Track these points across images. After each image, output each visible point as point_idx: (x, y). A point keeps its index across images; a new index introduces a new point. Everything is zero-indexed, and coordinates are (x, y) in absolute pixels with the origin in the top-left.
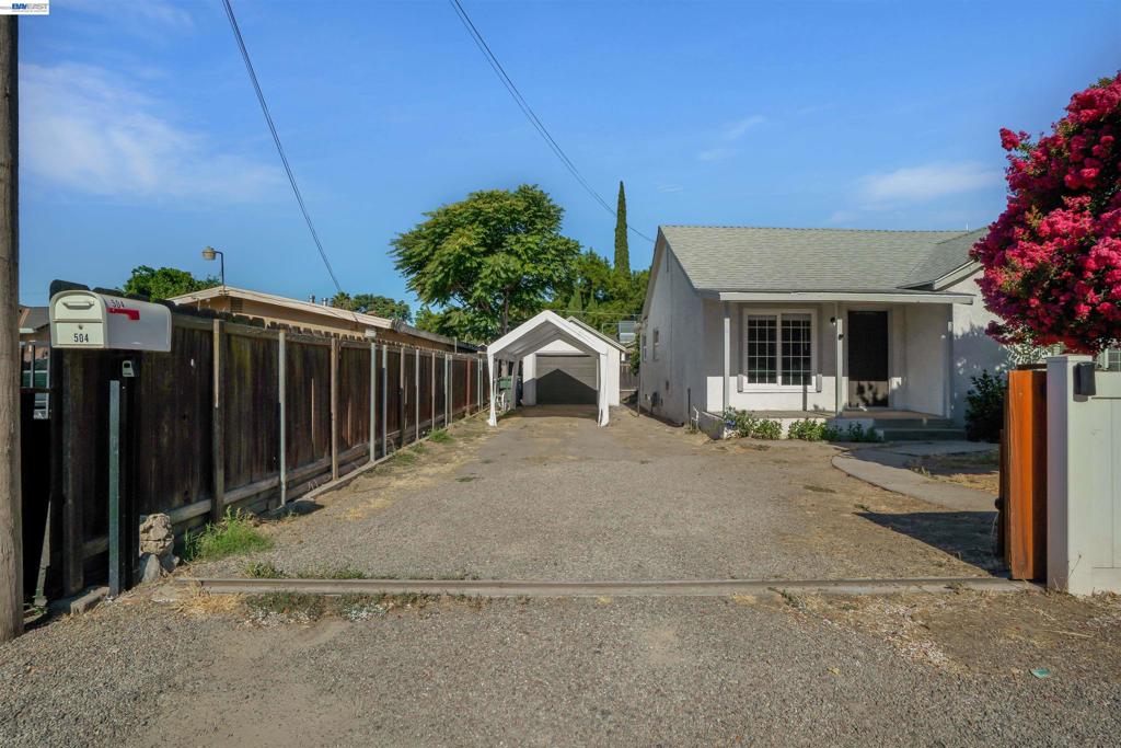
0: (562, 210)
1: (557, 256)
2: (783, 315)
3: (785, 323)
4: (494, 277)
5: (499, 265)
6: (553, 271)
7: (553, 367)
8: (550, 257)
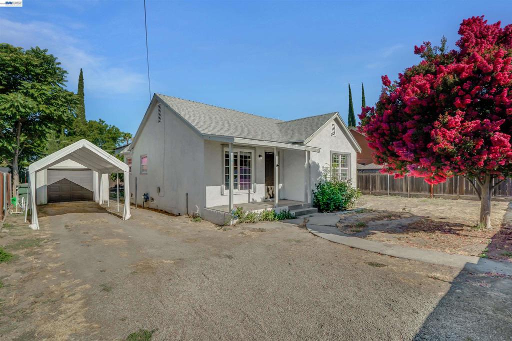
0: (65, 72)
1: (65, 102)
2: (240, 152)
3: (241, 157)
4: (14, 111)
5: (17, 101)
6: (63, 112)
7: (61, 178)
8: (60, 103)
